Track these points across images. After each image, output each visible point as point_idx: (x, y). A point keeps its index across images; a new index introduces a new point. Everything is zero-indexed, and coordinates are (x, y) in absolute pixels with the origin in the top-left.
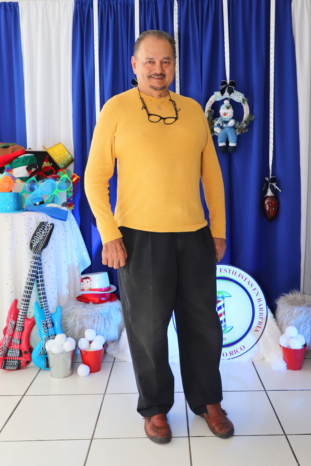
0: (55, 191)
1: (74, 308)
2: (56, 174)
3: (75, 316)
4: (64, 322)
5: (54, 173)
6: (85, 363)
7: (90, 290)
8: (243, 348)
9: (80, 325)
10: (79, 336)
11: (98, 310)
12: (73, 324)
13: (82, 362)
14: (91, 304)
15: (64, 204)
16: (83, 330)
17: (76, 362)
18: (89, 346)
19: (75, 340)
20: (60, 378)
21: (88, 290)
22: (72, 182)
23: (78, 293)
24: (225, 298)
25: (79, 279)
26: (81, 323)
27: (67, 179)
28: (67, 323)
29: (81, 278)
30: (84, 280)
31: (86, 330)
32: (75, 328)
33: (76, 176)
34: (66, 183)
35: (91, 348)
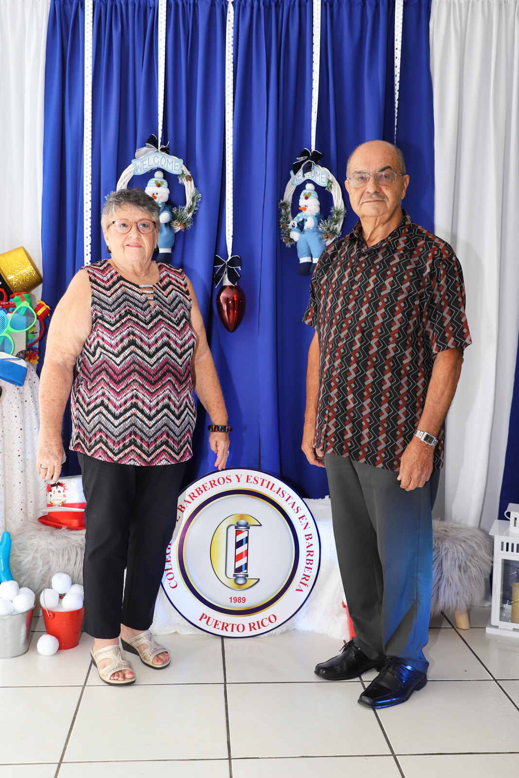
0: (5, 330)
1: (34, 537)
2: (8, 300)
3: (35, 551)
4: (16, 560)
5: (4, 299)
6: (49, 632)
7: (64, 505)
8: (272, 619)
9: (43, 566)
10: (41, 585)
11: (77, 541)
12: (32, 565)
13: (46, 630)
14: (64, 531)
15: (21, 355)
16: (49, 576)
17: (34, 632)
18: (60, 602)
19: (35, 592)
20: (5, 658)
21: (61, 505)
22: (37, 315)
23: (41, 510)
24: (251, 527)
25: (43, 486)
26: (47, 563)
27: (28, 309)
28: (21, 562)
29: (49, 485)
30: (54, 489)
31: (54, 574)
32: (34, 572)
33: (43, 305)
34: (25, 317)
35: (62, 607)
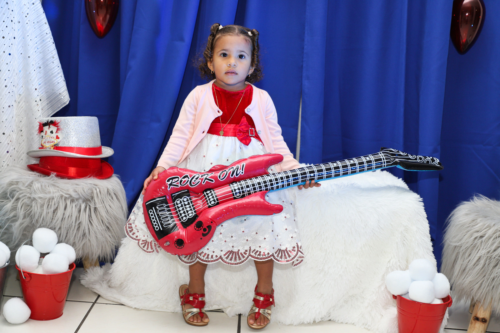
1: (16, 183)
3: (16, 200)
7: (57, 147)
9: (24, 217)
10: (20, 240)
11: (68, 190)
12: (11, 216)
14: (53, 177)
16: (30, 231)
18: (40, 263)
19: (10, 248)
21: (53, 148)
26: (29, 214)
29: (39, 123)
30: (46, 128)
31: (36, 229)
35: (42, 267)
